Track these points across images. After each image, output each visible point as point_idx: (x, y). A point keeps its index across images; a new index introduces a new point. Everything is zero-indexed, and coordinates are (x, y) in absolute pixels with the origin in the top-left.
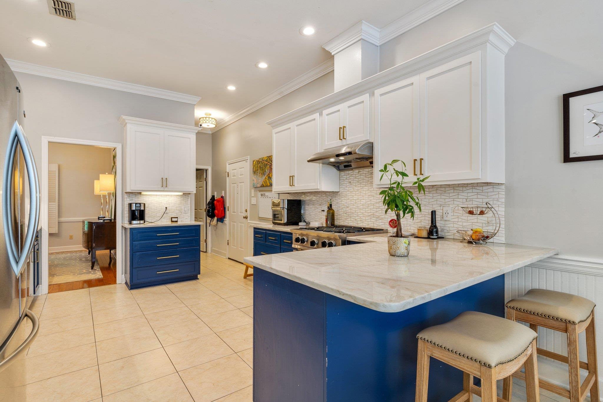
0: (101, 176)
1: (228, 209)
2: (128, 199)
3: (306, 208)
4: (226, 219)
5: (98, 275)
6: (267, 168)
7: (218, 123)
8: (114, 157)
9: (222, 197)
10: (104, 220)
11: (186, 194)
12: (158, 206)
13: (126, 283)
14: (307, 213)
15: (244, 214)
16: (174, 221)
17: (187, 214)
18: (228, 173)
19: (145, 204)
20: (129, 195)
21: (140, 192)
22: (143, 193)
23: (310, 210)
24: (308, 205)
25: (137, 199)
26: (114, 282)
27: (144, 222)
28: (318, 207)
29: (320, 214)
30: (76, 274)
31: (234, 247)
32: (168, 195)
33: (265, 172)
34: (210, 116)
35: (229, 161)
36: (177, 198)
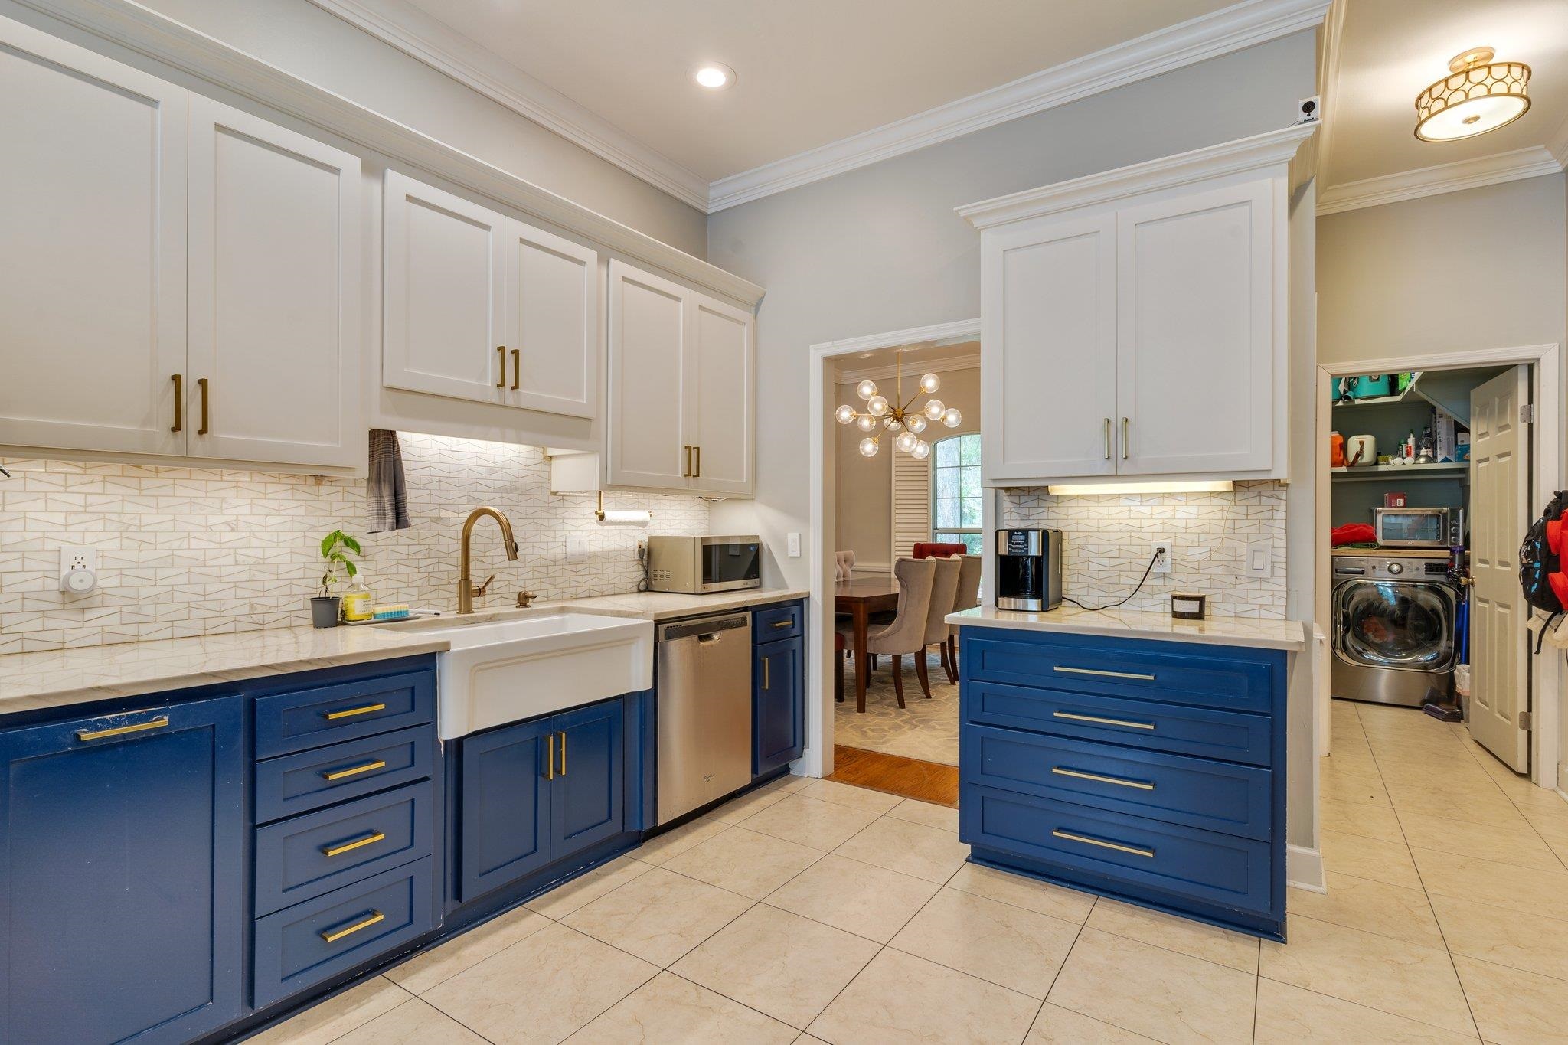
12: (1126, 542)
16: (1184, 618)
22: (1057, 489)
25: (1044, 516)
36: (1215, 509)
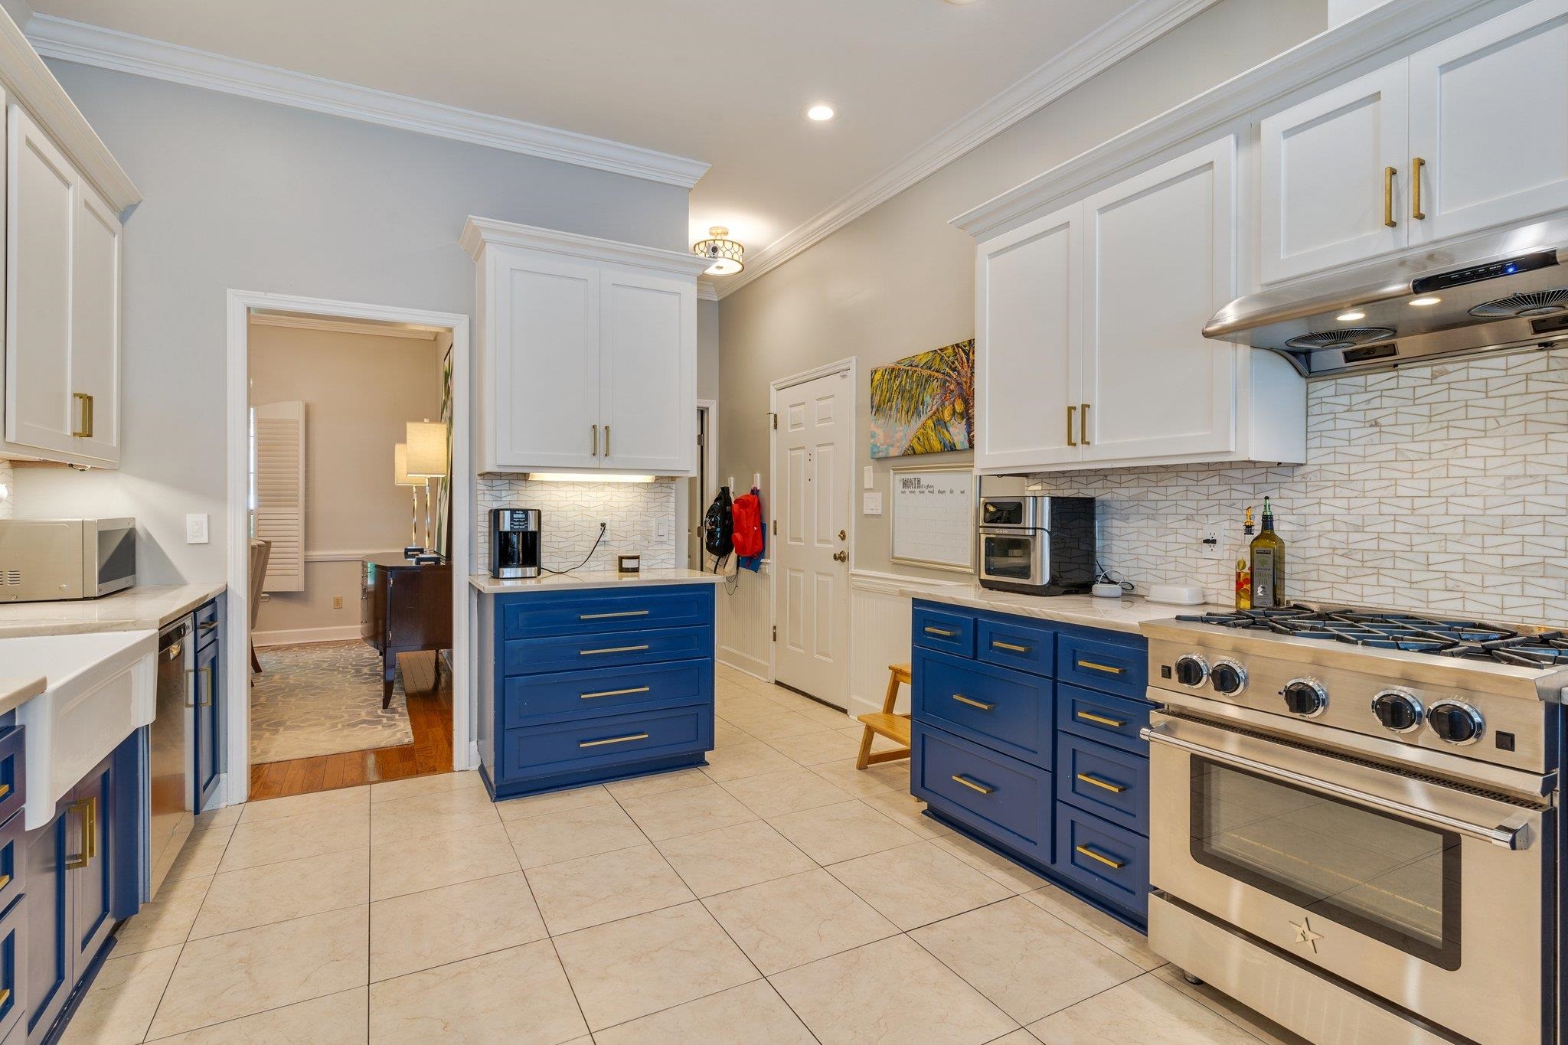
0: (412, 428)
1: (775, 529)
2: (488, 497)
3: (1115, 531)
4: (769, 561)
5: (399, 731)
6: (930, 390)
7: (749, 257)
8: (448, 375)
9: (755, 492)
10: (419, 560)
11: (665, 481)
12: (579, 518)
13: (482, 770)
14: (1115, 549)
15: (837, 547)
16: (627, 570)
17: (665, 547)
18: (776, 416)
19: (539, 512)
20: (489, 483)
21: (525, 474)
22: (536, 476)
23: (1134, 536)
24: (1126, 518)
25: (515, 497)
26: (447, 765)
27: (539, 573)
28: (1176, 525)
29: (1190, 553)
30: (340, 726)
31: (796, 649)
32: (609, 484)
33: (923, 403)
34: (725, 238)
35: (781, 380)
36: (637, 494)
